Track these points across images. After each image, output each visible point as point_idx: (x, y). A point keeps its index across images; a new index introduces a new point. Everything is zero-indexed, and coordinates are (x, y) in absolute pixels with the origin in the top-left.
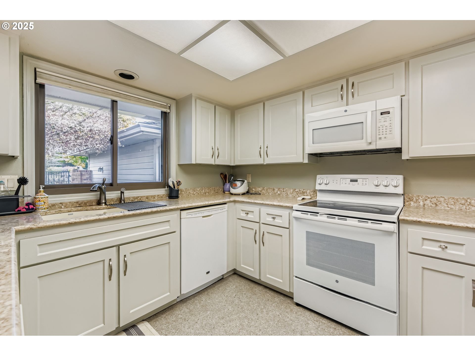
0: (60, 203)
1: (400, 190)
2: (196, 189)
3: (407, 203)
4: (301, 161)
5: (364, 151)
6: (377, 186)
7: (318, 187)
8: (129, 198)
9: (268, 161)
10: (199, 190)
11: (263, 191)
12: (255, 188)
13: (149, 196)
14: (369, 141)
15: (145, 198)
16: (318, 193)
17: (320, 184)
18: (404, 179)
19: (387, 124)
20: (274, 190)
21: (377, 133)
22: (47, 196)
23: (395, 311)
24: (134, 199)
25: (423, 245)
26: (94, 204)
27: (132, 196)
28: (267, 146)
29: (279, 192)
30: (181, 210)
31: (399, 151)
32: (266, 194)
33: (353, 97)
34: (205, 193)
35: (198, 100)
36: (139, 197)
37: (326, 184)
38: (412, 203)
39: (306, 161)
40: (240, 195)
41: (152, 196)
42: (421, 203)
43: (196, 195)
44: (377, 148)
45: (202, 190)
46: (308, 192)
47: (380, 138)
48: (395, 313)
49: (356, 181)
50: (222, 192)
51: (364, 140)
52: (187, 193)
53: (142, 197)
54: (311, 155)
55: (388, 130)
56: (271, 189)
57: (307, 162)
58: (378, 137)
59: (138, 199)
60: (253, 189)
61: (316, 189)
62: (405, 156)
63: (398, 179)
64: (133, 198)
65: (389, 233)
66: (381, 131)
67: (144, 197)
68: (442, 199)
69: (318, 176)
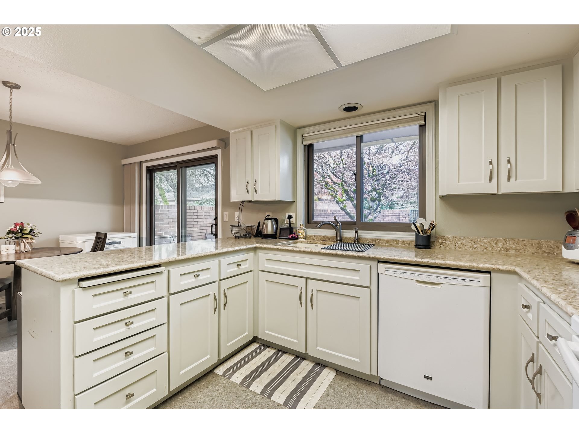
0: (314, 236)
2: (479, 240)
8: (366, 239)
10: (488, 242)
13: (391, 240)
15: (385, 242)
24: (372, 241)
27: (371, 237)
34: (507, 250)
36: (377, 240)
41: (394, 241)
43: (479, 249)
45: (496, 243)
52: (457, 244)
53: (380, 240)
59: (377, 241)
64: (371, 239)
67: (384, 240)
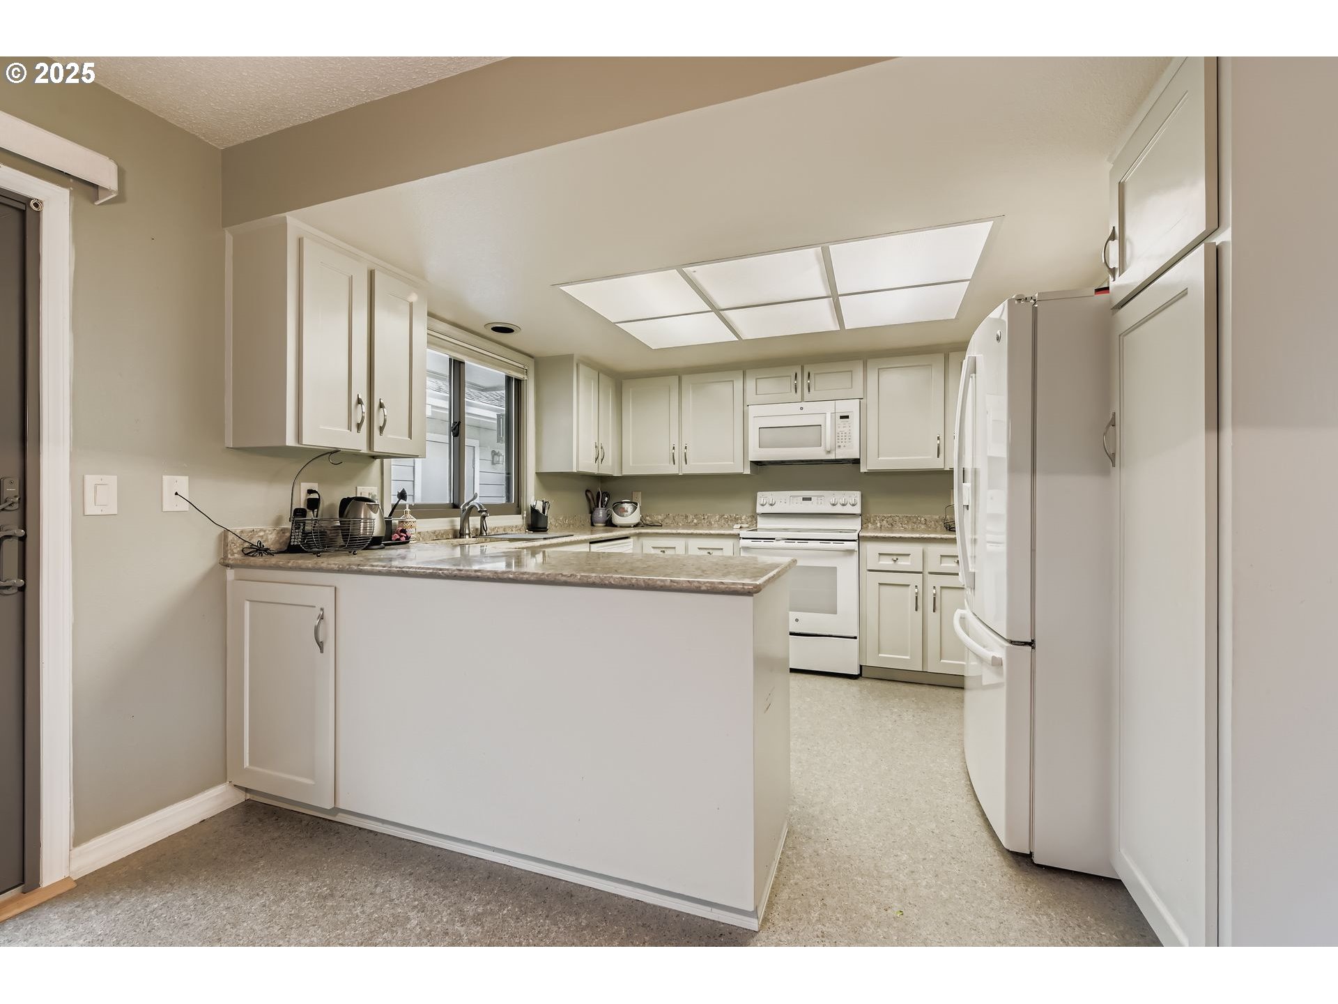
1: (857, 510)
3: (864, 526)
4: (740, 471)
5: (822, 460)
6: (834, 505)
7: (760, 510)
8: (489, 528)
9: (687, 470)
11: (667, 521)
12: (650, 516)
14: (828, 449)
16: (759, 518)
17: (762, 505)
18: (862, 496)
19: (846, 430)
20: (687, 517)
21: (837, 440)
22: (415, 520)
23: (856, 635)
25: (879, 561)
26: (451, 536)
27: (494, 525)
28: (686, 447)
29: (695, 521)
30: (591, 543)
31: (856, 462)
32: (672, 525)
33: (809, 391)
35: (582, 367)
37: (771, 505)
38: (870, 525)
39: (748, 471)
40: (630, 527)
42: (879, 525)
44: (837, 458)
46: (744, 517)
47: (840, 446)
48: (855, 638)
49: (810, 499)
50: (589, 524)
51: (822, 448)
54: (756, 464)
55: (847, 438)
56: (682, 516)
57: (749, 473)
58: (837, 444)
60: (648, 518)
61: (758, 511)
62: (863, 469)
63: (855, 496)
65: (850, 552)
66: (840, 438)
68: (897, 518)
69: (759, 494)
